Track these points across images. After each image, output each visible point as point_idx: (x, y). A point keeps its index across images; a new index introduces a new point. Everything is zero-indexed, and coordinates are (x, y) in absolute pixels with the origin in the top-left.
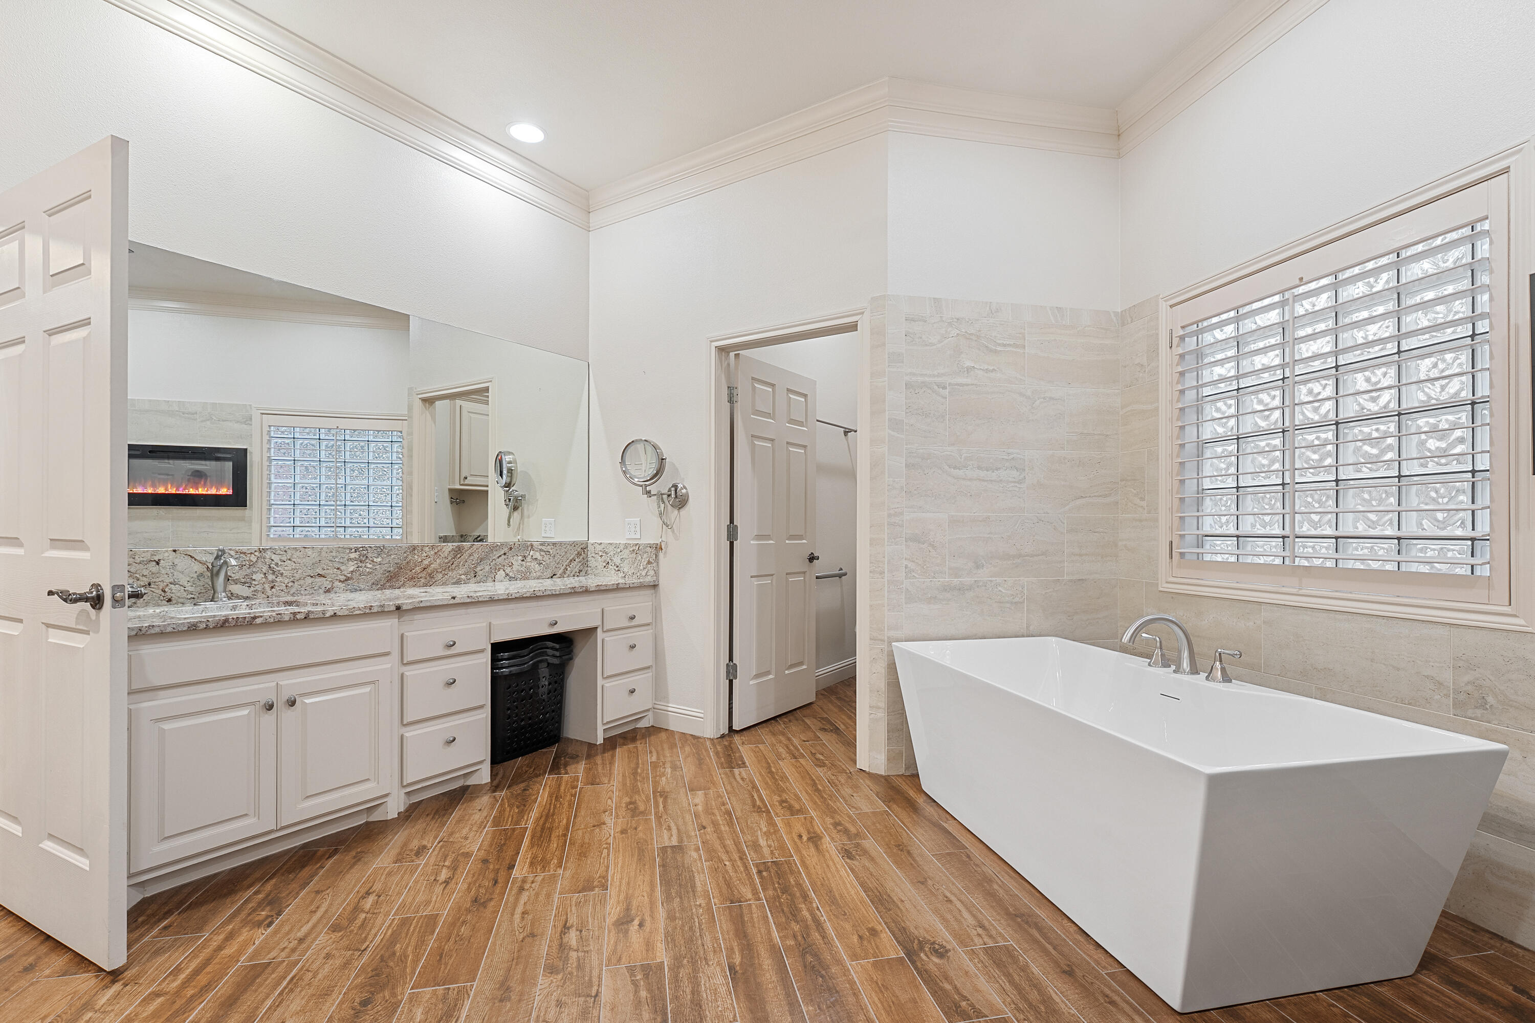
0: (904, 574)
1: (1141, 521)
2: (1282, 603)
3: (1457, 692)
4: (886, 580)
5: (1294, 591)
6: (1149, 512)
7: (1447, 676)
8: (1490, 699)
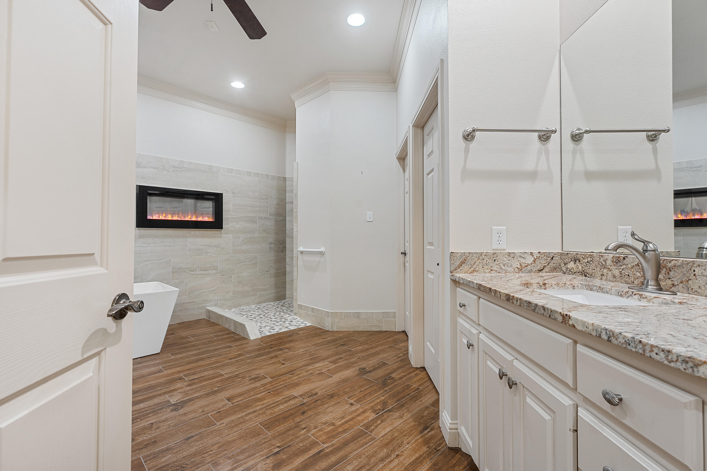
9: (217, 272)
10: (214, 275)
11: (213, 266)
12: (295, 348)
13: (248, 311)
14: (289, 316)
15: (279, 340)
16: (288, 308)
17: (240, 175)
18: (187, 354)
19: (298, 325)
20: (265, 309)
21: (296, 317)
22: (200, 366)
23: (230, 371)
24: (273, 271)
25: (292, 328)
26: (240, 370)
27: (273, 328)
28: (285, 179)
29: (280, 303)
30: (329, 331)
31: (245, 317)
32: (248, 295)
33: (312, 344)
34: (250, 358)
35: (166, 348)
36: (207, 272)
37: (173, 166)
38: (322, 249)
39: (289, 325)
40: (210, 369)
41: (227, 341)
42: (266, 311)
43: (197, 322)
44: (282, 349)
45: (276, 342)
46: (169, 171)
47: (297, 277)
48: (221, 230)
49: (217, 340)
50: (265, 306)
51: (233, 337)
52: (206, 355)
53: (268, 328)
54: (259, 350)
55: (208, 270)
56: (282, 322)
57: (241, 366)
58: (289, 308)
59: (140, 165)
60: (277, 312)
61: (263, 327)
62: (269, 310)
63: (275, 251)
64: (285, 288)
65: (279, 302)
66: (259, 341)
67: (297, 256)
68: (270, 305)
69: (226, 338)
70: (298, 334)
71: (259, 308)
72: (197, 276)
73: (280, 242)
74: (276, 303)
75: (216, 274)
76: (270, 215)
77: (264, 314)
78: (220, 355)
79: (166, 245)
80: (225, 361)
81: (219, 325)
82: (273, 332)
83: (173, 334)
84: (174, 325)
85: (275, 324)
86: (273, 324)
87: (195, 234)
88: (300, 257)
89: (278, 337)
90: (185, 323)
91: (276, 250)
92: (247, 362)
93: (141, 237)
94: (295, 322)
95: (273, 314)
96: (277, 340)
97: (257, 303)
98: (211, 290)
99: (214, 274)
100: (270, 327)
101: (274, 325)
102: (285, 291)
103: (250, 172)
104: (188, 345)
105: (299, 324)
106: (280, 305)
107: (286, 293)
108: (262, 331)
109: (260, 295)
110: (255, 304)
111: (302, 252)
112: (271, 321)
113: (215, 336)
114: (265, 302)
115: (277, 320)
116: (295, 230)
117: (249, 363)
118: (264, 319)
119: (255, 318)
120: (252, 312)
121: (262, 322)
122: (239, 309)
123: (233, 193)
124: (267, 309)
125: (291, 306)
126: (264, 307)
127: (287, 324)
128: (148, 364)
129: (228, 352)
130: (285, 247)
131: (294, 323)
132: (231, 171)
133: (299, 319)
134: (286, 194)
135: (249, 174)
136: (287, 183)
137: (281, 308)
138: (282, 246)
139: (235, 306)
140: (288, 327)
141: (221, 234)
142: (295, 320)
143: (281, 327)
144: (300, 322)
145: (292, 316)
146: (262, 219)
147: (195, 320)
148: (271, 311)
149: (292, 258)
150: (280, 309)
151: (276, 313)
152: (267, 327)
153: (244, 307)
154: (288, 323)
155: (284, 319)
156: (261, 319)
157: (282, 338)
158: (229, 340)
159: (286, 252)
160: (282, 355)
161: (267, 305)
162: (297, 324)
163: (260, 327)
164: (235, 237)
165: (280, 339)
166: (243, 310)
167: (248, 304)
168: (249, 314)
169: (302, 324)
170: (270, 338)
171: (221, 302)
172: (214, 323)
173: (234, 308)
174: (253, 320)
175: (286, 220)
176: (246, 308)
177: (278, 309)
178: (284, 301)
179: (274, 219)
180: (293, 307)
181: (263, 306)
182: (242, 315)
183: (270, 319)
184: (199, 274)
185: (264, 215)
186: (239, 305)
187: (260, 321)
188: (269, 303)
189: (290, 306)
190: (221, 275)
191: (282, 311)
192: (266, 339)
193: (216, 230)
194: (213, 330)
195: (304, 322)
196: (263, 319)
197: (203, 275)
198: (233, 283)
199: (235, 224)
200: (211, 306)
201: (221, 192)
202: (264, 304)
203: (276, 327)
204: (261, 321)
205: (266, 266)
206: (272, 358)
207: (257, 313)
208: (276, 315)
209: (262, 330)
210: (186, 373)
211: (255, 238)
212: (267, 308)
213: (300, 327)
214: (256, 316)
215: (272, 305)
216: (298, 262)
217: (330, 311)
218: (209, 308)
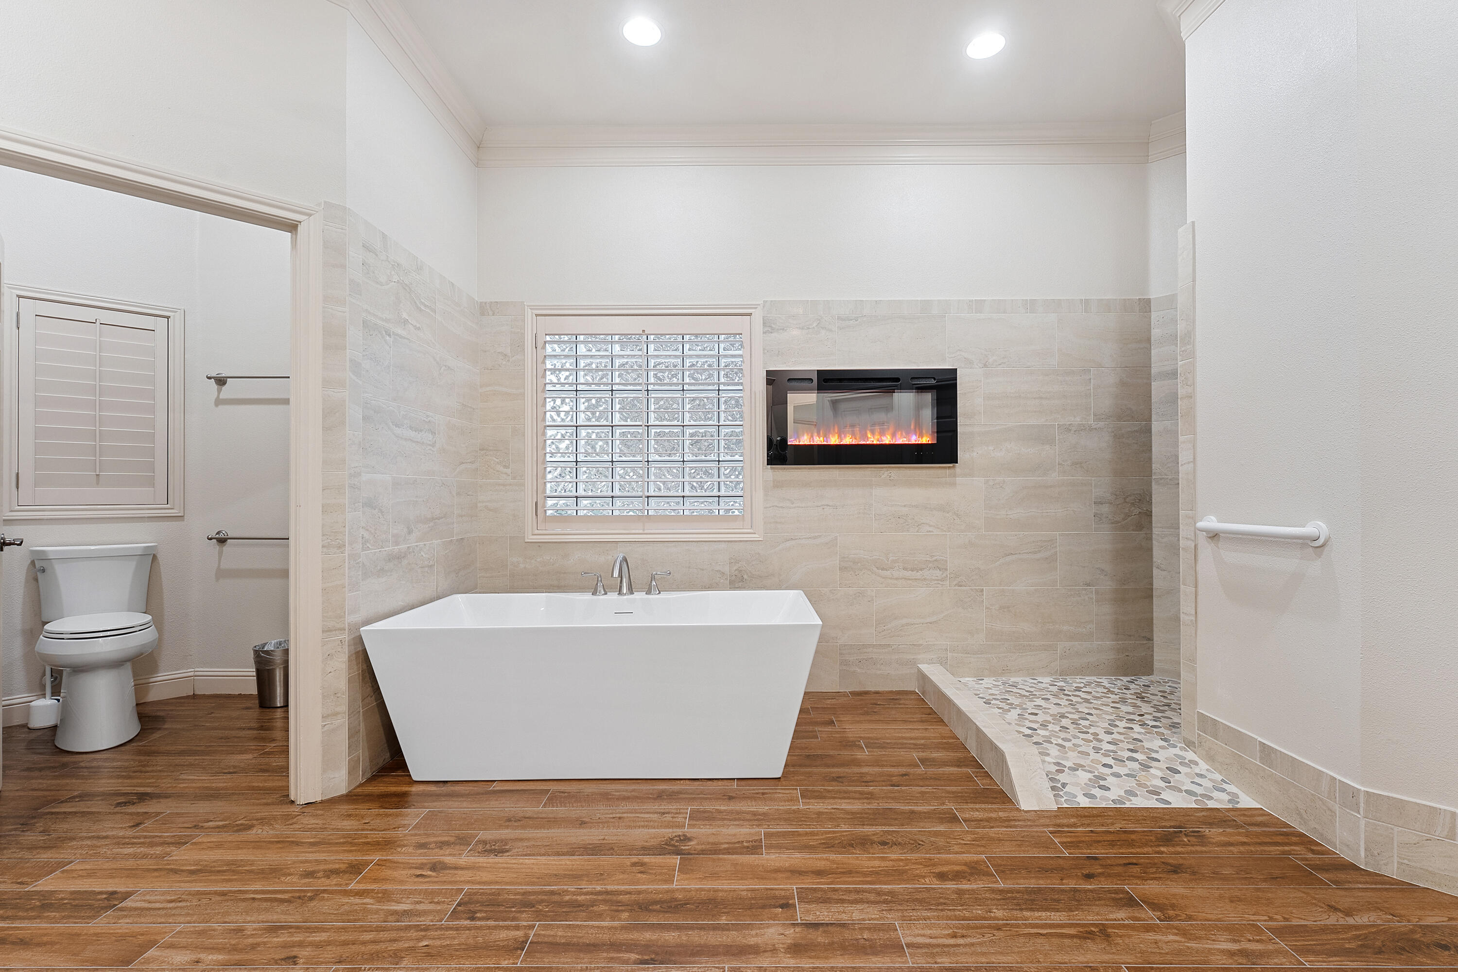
0: (361, 546)
1: (504, 485)
2: (634, 540)
3: (731, 576)
4: (346, 554)
5: (641, 531)
6: (514, 478)
7: (726, 569)
8: (745, 577)
9: (945, 575)
10: (936, 582)
11: (934, 558)
12: (1190, 918)
13: (1028, 694)
14: (1165, 744)
15: (1121, 846)
16: (1159, 711)
17: (1005, 312)
18: (836, 803)
19: (1201, 795)
20: (1079, 699)
21: (1190, 755)
22: (850, 872)
23: (928, 941)
24: (1107, 585)
25: (1178, 801)
26: (962, 950)
27: (1102, 783)
28: (1145, 305)
29: (1132, 686)
30: (1354, 868)
31: (1013, 714)
32: (1030, 645)
33: (1271, 919)
34: (1006, 897)
35: (800, 766)
36: (918, 575)
37: (839, 318)
38: (1314, 527)
39: (1163, 784)
40: (872, 897)
41: (948, 792)
42: (1083, 708)
43: (895, 698)
44: (1130, 902)
45: (1112, 852)
46: (831, 331)
47: (1193, 618)
48: (954, 467)
49: (924, 779)
50: (1082, 685)
51: (969, 778)
52: (879, 829)
53: (1083, 776)
54: (1044, 869)
55: (921, 570)
56: (1136, 765)
57: (969, 927)
58: (1163, 711)
59: (773, 326)
60: (1121, 718)
61: (1066, 769)
62: (1092, 706)
63: (1113, 525)
64: (1150, 639)
65: (1129, 679)
66: (1048, 826)
67: (1195, 546)
68: (1099, 684)
69: (950, 780)
70: (1201, 839)
71: (1062, 690)
72: (895, 582)
73: (1133, 497)
74: (1119, 683)
75: (942, 580)
76: (1098, 418)
77: (1076, 716)
78: (916, 845)
79: (827, 505)
80: (924, 877)
81: (942, 721)
82: (1104, 800)
83: (831, 723)
84: (844, 694)
85: (1111, 767)
86: (1105, 765)
87: (890, 476)
88: (1206, 550)
89: (1117, 827)
90: (867, 697)
91: (1117, 522)
92: (990, 919)
93: (778, 485)
94: (1186, 774)
95: (1106, 725)
96: (1112, 844)
97: (1056, 672)
98: (928, 620)
99: (938, 580)
100: (1090, 776)
101: (1107, 771)
102: (1151, 649)
103: (1033, 302)
104: (850, 771)
105: (1206, 788)
106: (1132, 692)
107: (1152, 655)
108: (1064, 785)
109: (1067, 651)
110: (1050, 674)
111: (1214, 536)
112: (1097, 750)
113: (923, 761)
114: (1081, 671)
115: (1119, 753)
116: (1184, 456)
117: (998, 928)
118: (1075, 737)
119: (1044, 725)
120: (1039, 702)
121: (1064, 747)
122: (1004, 683)
123: (985, 366)
124: (1087, 701)
125: (1173, 706)
126: (1078, 689)
127: (1155, 776)
128: (744, 809)
129: (941, 841)
130: (1149, 514)
131: (1183, 780)
132: (978, 306)
133: (1203, 766)
134: (1149, 350)
135: (1030, 306)
136: (1154, 315)
137: (1135, 706)
138: (1137, 511)
139: (994, 672)
140: (1159, 794)
141: (955, 476)
142: (1188, 770)
143: (1131, 784)
144: (1210, 785)
145: (1175, 747)
146: (1072, 432)
147: (891, 692)
148: (1098, 712)
149: (1174, 549)
150: (1130, 709)
151: (1117, 723)
152: (1080, 772)
153: (1018, 679)
154: (1160, 774)
155: (1145, 753)
156: (1063, 735)
157: (1133, 837)
158: (954, 789)
159: (1150, 528)
160: (1130, 936)
161: (1089, 684)
162: (1199, 790)
163: (1058, 764)
164: (991, 483)
165: (1124, 839)
166: (1015, 690)
167: (1031, 673)
168: (1030, 705)
169: (1216, 794)
170: (1088, 825)
171: (956, 655)
172: (932, 712)
173: (989, 676)
174: (1039, 731)
175: (1149, 431)
176: (1024, 682)
177: (1125, 708)
178: (1144, 680)
179: (1110, 430)
180: (1178, 710)
181: (1075, 685)
182: (1007, 707)
183: (1097, 744)
184: (901, 579)
185: (1078, 419)
186: (1005, 671)
187: (1060, 741)
188: (1094, 678)
189: (1168, 705)
190: (955, 583)
191: (1138, 718)
192: (1074, 825)
193: (940, 467)
194: (923, 738)
195: (1225, 786)
196: (1069, 736)
197: (909, 582)
198: (987, 608)
199: (991, 448)
200: (931, 662)
201: (953, 366)
202: (1078, 681)
203: (1115, 779)
204: (1064, 743)
205: (1084, 567)
206: (1087, 934)
207: (1055, 710)
208: (1115, 730)
209: (1062, 778)
210: (809, 883)
211: (1051, 487)
212: (1088, 697)
213: (1211, 804)
214: (1050, 719)
215: (1105, 687)
216: (1199, 567)
217: (1363, 789)
218: (924, 667)
